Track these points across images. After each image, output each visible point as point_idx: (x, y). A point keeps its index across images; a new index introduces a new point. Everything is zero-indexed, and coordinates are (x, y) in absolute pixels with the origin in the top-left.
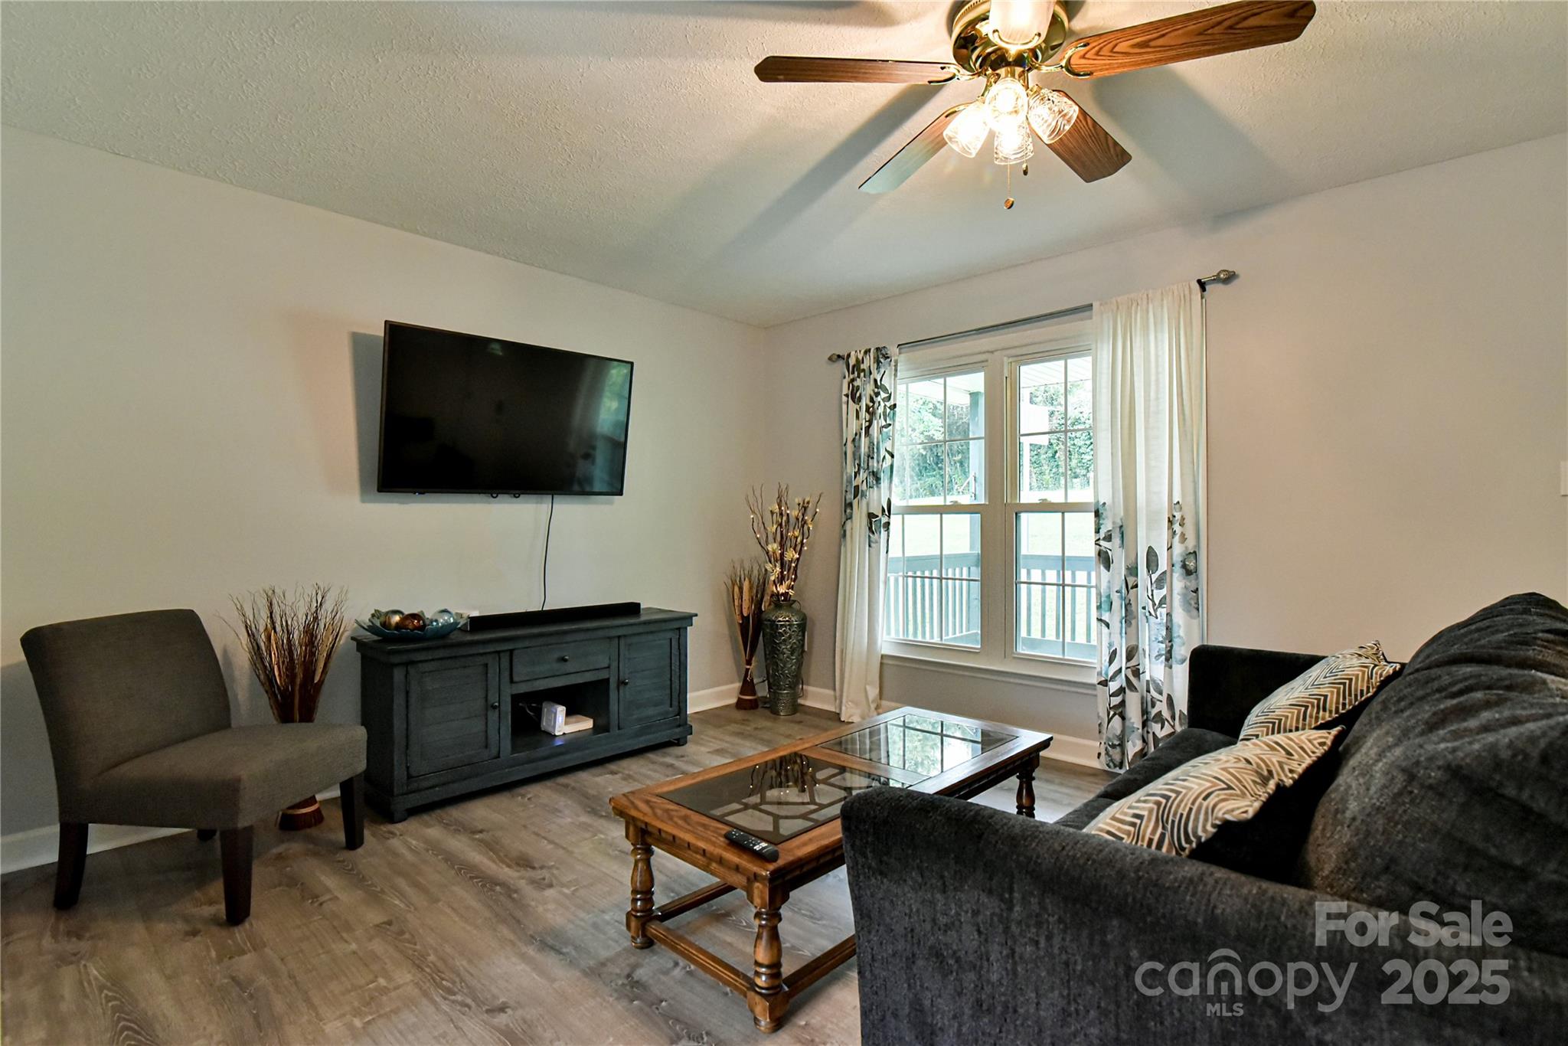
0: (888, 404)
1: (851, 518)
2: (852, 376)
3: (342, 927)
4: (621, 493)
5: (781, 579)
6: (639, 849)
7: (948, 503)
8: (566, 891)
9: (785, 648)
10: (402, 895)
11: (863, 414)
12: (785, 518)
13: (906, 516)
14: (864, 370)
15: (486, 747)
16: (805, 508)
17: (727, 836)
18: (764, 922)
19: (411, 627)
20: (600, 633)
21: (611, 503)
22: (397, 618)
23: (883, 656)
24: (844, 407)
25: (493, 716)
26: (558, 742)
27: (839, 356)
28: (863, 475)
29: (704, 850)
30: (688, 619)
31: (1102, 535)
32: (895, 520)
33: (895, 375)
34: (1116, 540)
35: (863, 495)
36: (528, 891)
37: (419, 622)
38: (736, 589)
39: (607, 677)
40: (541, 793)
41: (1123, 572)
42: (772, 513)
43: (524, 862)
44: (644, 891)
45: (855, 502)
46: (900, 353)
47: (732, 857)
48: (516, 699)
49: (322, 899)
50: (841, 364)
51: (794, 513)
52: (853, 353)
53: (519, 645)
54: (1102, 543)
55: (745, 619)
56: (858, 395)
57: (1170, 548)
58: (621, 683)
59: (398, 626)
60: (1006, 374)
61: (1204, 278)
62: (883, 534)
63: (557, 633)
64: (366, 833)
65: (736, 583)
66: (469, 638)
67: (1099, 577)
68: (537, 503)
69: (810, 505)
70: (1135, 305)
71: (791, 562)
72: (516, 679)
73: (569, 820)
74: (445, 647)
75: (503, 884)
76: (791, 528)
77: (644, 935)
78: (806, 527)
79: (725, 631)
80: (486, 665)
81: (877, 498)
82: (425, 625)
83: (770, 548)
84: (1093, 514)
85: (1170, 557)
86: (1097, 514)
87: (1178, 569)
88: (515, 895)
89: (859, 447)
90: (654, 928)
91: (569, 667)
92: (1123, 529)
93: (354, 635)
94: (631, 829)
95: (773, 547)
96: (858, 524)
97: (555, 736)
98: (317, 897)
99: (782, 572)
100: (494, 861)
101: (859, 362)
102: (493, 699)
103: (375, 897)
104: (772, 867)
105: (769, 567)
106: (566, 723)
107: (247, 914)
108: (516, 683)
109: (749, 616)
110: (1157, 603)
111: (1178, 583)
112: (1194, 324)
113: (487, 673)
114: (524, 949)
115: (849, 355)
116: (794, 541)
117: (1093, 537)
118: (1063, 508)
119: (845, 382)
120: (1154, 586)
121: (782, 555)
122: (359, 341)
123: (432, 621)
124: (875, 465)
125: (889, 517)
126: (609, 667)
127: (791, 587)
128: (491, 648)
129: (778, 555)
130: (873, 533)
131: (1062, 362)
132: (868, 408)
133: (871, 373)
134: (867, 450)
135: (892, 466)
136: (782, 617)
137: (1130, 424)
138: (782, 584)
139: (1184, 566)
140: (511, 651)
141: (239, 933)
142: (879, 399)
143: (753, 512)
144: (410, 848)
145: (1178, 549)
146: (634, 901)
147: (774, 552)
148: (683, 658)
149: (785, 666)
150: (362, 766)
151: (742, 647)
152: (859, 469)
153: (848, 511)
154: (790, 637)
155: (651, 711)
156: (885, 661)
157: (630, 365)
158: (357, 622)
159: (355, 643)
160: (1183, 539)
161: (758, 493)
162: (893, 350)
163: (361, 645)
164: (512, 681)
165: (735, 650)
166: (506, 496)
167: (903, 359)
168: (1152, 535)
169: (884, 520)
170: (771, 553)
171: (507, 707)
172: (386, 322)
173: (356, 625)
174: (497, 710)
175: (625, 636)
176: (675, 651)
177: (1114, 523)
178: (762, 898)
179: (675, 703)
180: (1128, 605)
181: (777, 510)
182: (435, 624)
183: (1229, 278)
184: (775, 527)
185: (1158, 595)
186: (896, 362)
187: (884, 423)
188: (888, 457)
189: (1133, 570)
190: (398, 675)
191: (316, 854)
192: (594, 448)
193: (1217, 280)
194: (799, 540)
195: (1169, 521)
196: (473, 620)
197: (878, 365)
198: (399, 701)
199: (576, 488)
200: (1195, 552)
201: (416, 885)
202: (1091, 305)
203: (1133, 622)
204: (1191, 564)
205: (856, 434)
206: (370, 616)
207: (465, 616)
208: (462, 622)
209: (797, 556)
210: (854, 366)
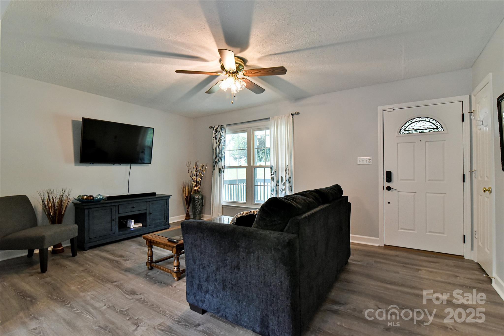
0: (224, 140)
1: (214, 169)
2: (215, 132)
3: (73, 271)
4: (151, 163)
5: (196, 186)
6: (150, 246)
7: (239, 166)
8: (132, 261)
9: (197, 204)
10: (89, 265)
11: (218, 142)
12: (197, 170)
13: (229, 169)
14: (218, 131)
15: (111, 231)
16: (203, 167)
17: (168, 240)
18: (175, 257)
19: (90, 199)
20: (143, 200)
21: (148, 166)
22: (86, 197)
23: (223, 205)
24: (213, 140)
25: (113, 222)
26: (132, 229)
27: (212, 127)
28: (218, 158)
29: (163, 243)
30: (169, 196)
31: (272, 173)
32: (226, 170)
33: (226, 133)
34: (275, 174)
35: (218, 164)
36: (123, 262)
37: (92, 197)
38: (184, 189)
39: (145, 212)
40: (127, 242)
41: (276, 182)
42: (194, 168)
43: (122, 256)
44: (151, 256)
45: (216, 165)
46: (227, 127)
47: (169, 244)
48: (120, 218)
49: (66, 267)
50: (212, 129)
51: (200, 168)
52: (215, 126)
53: (120, 204)
54: (272, 175)
55: (187, 197)
56: (216, 137)
57: (285, 176)
58: (150, 214)
59: (86, 199)
60: (252, 133)
61: (293, 113)
62: (223, 173)
63: (131, 201)
64: (77, 253)
65: (184, 187)
66: (106, 202)
67: (271, 183)
68: (126, 166)
69: (204, 166)
70: (279, 118)
71: (199, 181)
72: (120, 212)
73: (134, 247)
74: (100, 204)
75: (115, 261)
76: (199, 172)
77: (151, 266)
78: (203, 172)
79: (182, 200)
80: (111, 209)
81: (221, 164)
82: (94, 199)
83: (193, 178)
84: (270, 168)
85: (286, 178)
86: (271, 168)
87: (287, 181)
88: (119, 263)
89: (217, 151)
90: (153, 264)
91: (134, 209)
92: (276, 172)
93: (73, 202)
94: (147, 242)
95: (194, 177)
96: (216, 171)
97: (131, 228)
98: (65, 266)
99: (197, 184)
100: (113, 257)
101: (217, 129)
102: (113, 218)
103: (82, 265)
104: (177, 244)
105: (193, 183)
106: (134, 225)
107: (46, 270)
108: (120, 214)
109: (188, 196)
110: (283, 189)
111: (288, 184)
112: (291, 124)
113: (111, 211)
114: (121, 272)
115: (214, 127)
116: (200, 176)
117: (270, 174)
118: (265, 167)
119: (213, 135)
120: (283, 185)
121: (196, 180)
122: (74, 123)
123: (96, 198)
124: (221, 156)
125: (224, 169)
126: (146, 209)
127: (199, 188)
128: (113, 204)
129: (195, 179)
130: (220, 173)
131: (265, 131)
132: (219, 141)
133: (219, 132)
134: (218, 152)
135: (225, 156)
136: (197, 196)
137: (277, 147)
138: (196, 187)
139: (289, 181)
140: (118, 205)
141: (44, 275)
142: (222, 138)
143: (189, 168)
144: (90, 256)
145: (287, 177)
146: (148, 259)
147: (194, 179)
148: (168, 206)
149: (197, 209)
150: (76, 235)
151: (186, 204)
152: (216, 157)
153: (214, 168)
154: (198, 201)
155: (158, 221)
156: (224, 207)
157: (153, 129)
158: (74, 198)
159: (73, 204)
160: (288, 174)
161: (190, 163)
162: (225, 126)
163: (75, 204)
164: (119, 213)
165: (184, 206)
166: (117, 164)
167: (227, 129)
168: (282, 173)
169: (223, 170)
170: (193, 179)
171: (117, 220)
172: (83, 118)
173: (74, 199)
174: (114, 221)
175: (151, 201)
176: (165, 205)
177: (274, 171)
178: (175, 252)
179: (165, 219)
180: (277, 190)
181: (195, 168)
182: (97, 198)
183: (298, 114)
184: (194, 172)
185: (284, 187)
186: (226, 129)
187: (223, 145)
188: (224, 153)
189: (278, 182)
190: (86, 211)
191: (63, 258)
192: (144, 150)
193: (295, 114)
194: (201, 175)
195: (285, 170)
196: (107, 197)
197: (221, 130)
198: (86, 218)
199: (140, 161)
200: (291, 177)
201: (93, 262)
202: (269, 118)
203: (278, 194)
204: (290, 180)
205: (216, 148)
206: (77, 197)
207: (105, 196)
208: (104, 198)
209: (200, 180)
210: (215, 130)
